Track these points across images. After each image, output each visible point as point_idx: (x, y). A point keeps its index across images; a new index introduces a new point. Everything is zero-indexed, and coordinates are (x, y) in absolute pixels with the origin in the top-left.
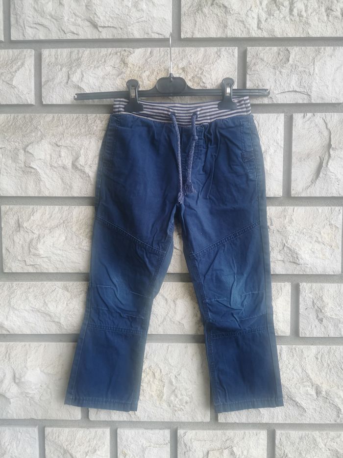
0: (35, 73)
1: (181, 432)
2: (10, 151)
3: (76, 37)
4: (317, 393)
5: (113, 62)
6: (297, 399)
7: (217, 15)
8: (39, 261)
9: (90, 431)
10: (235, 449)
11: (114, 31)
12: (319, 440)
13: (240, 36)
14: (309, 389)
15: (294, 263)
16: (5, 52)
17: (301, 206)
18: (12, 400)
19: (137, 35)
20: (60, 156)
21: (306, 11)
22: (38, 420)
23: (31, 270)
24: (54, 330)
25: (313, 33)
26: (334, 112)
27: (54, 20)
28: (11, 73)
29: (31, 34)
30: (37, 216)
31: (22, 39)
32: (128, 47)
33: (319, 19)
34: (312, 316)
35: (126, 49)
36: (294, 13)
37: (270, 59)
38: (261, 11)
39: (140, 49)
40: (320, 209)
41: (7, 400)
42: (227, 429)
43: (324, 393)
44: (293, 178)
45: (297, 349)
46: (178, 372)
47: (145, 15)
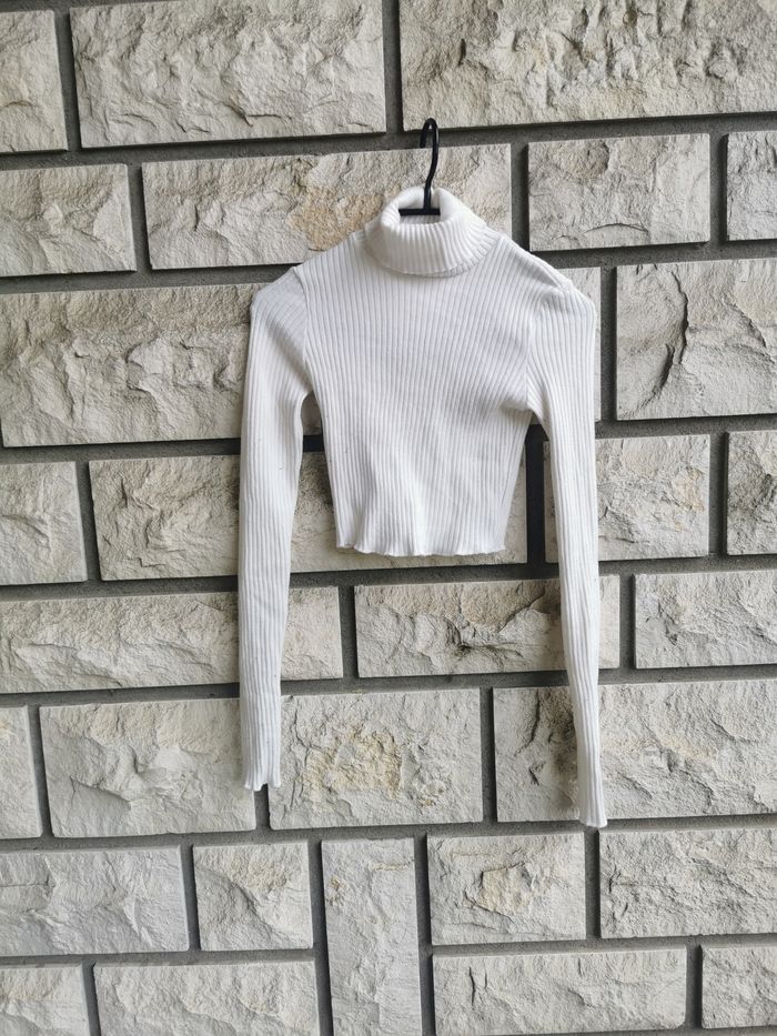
0: (132, 210)
1: (432, 841)
2: (100, 362)
3: (204, 138)
4: (669, 766)
5: (278, 183)
6: (635, 777)
7: (470, 84)
8: (164, 558)
9: (273, 849)
10: (528, 867)
11: (278, 123)
12: (675, 845)
13: (514, 122)
14: (655, 758)
15: (624, 540)
16: (72, 171)
17: (636, 435)
18: (132, 803)
19: (321, 130)
20: (191, 367)
21: (637, 68)
22: (178, 835)
23: (151, 574)
24: (200, 677)
25: (652, 111)
26: (693, 259)
27: (162, 107)
28: (87, 212)
29: (118, 135)
30: (155, 477)
31: (103, 145)
32: (305, 152)
33: (663, 82)
34: (659, 631)
35: (302, 157)
36: (614, 73)
37: (573, 165)
38: (553, 71)
39: (327, 157)
40: (670, 440)
41: (124, 802)
42: (513, 834)
43: (682, 765)
44: (619, 386)
45: (632, 689)
46: (423, 740)
47: (333, 90)
